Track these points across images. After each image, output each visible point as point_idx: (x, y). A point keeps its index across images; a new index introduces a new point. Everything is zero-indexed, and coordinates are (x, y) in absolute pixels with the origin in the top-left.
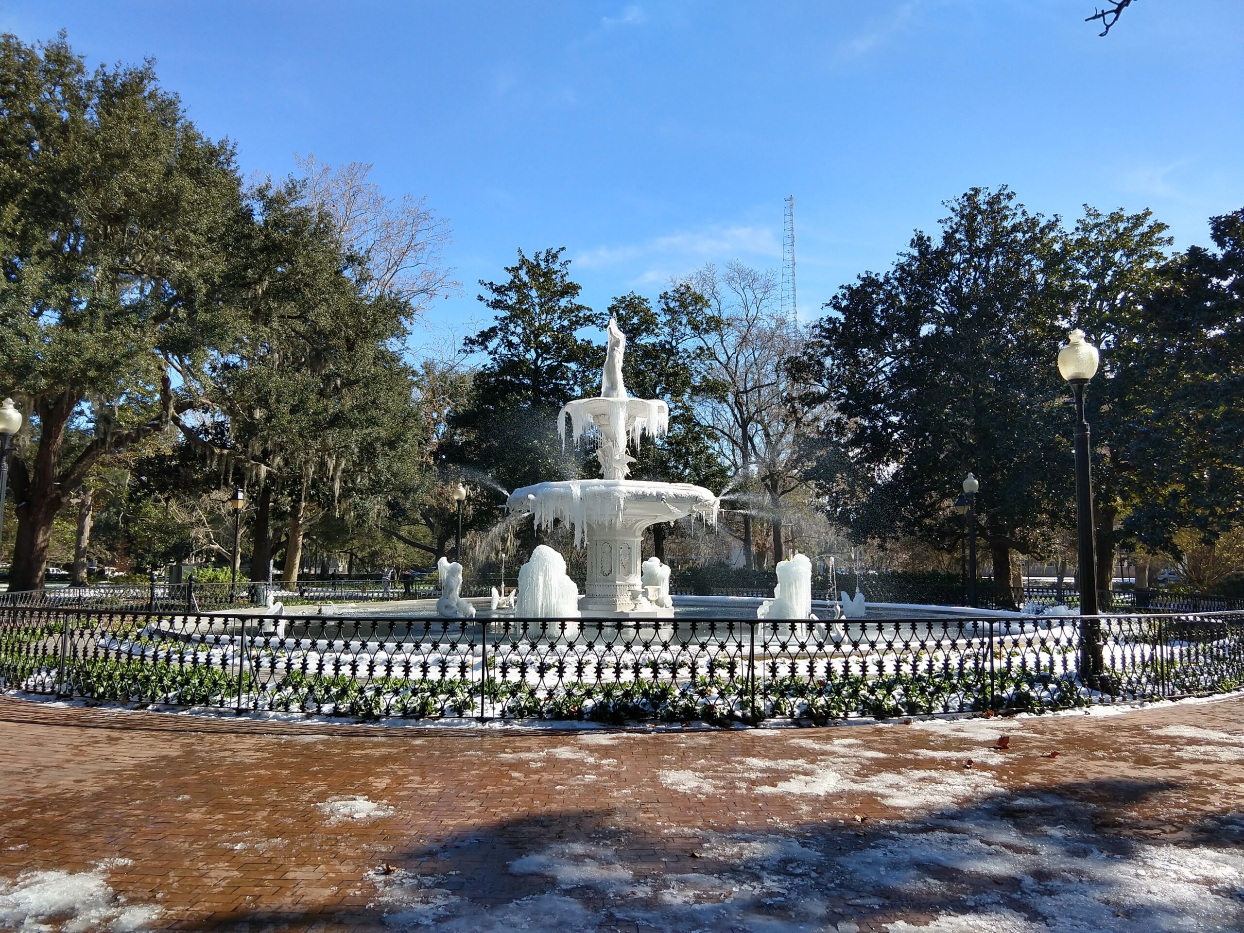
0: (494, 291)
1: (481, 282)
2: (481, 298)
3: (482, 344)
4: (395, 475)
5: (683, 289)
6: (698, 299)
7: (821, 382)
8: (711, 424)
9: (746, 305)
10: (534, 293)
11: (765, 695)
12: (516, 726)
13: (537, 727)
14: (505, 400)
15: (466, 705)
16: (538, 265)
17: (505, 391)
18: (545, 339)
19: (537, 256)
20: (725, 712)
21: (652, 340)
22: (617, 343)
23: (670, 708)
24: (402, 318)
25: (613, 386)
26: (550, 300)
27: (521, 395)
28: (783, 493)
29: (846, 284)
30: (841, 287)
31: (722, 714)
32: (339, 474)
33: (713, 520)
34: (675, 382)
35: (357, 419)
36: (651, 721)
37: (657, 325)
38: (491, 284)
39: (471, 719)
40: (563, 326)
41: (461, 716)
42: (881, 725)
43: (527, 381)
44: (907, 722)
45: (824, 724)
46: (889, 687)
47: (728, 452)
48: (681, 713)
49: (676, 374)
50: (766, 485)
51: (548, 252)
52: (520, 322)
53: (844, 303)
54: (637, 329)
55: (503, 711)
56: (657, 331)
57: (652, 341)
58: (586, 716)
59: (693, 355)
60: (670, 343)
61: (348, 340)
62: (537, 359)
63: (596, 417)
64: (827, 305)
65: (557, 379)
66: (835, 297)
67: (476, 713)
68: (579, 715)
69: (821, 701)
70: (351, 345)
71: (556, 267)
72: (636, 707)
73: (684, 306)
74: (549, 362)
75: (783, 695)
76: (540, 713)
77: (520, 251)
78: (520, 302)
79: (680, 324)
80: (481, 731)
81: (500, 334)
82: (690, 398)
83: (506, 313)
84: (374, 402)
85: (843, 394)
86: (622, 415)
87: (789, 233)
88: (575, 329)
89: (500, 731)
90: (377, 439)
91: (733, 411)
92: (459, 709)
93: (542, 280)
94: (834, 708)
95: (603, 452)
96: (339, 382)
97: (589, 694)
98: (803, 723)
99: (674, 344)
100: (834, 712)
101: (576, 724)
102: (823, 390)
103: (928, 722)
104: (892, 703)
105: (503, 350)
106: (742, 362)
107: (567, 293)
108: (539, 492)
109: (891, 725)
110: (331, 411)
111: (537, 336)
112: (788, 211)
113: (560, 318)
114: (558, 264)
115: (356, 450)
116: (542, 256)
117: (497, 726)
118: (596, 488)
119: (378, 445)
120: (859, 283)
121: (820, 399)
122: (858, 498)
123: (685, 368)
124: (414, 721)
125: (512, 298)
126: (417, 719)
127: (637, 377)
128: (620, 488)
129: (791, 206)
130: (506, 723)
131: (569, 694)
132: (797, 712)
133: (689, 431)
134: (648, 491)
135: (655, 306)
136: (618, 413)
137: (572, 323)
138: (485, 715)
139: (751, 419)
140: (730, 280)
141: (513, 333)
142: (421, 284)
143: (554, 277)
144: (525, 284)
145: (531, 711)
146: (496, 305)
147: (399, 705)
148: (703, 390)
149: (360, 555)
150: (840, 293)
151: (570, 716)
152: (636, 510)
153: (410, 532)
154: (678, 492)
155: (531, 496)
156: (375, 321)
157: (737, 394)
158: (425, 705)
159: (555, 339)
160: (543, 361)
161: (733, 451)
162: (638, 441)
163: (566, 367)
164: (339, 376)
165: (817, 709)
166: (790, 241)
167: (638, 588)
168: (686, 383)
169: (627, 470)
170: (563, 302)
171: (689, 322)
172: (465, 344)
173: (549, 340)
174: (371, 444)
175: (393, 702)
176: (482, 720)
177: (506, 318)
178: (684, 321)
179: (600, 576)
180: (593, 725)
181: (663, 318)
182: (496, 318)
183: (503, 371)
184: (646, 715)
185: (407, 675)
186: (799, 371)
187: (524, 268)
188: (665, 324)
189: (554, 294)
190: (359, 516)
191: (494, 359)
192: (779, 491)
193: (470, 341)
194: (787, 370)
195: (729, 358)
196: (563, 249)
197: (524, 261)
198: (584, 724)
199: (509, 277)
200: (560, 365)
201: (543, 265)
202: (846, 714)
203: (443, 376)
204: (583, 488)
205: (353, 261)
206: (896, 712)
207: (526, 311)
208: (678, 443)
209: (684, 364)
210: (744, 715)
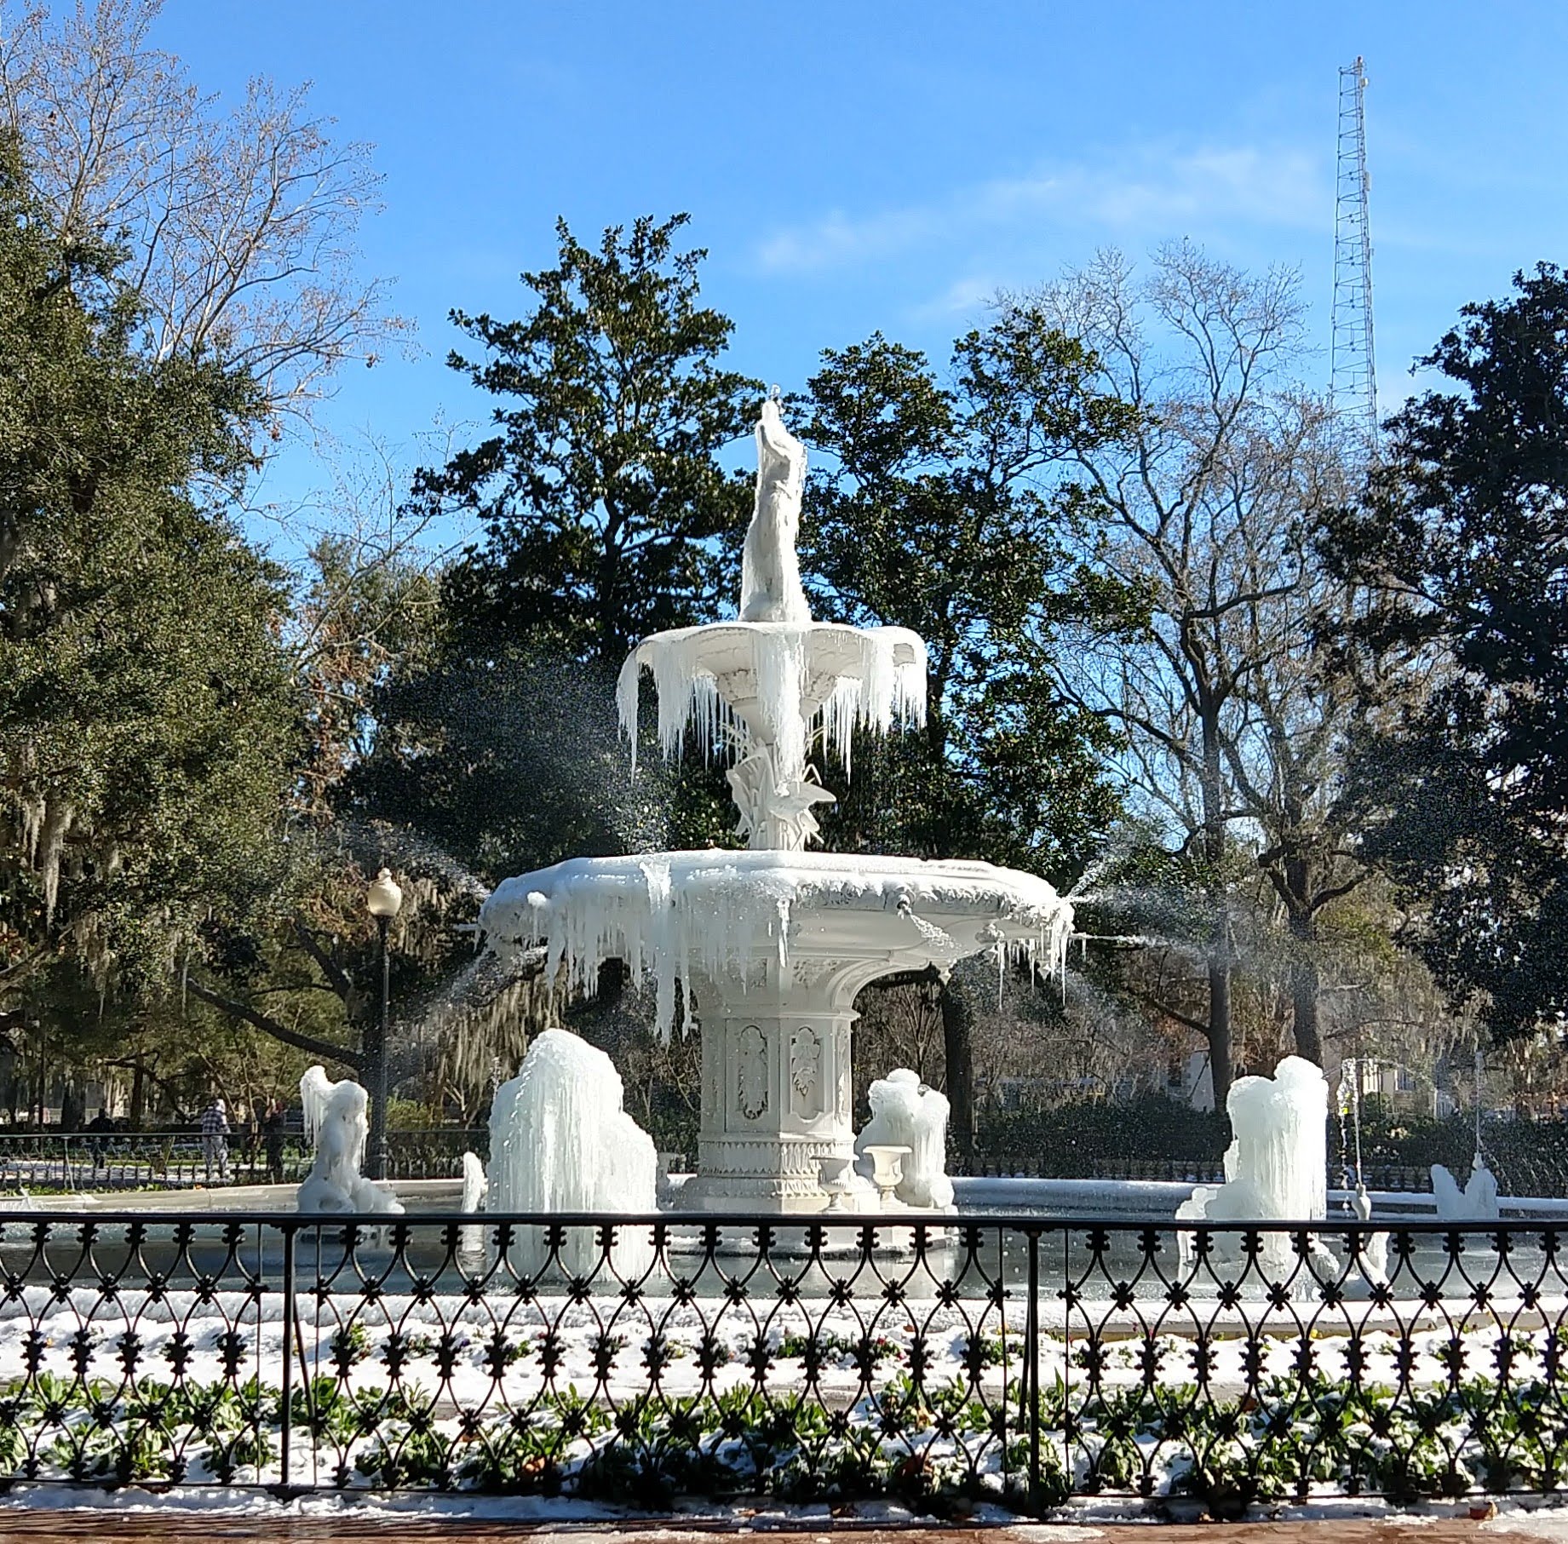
0: (492, 340)
1: (456, 317)
2: (456, 362)
3: (462, 487)
4: (208, 848)
5: (1020, 326)
6: (1064, 351)
7: (1413, 580)
8: (1118, 702)
9: (1212, 367)
10: (603, 345)
11: (1072, 1434)
12: (374, 1509)
13: (432, 1512)
14: (525, 643)
15: (244, 1452)
16: (614, 265)
17: (526, 619)
18: (636, 471)
19: (610, 240)
20: (956, 1478)
21: (936, 467)
22: (781, 469)
23: (803, 1465)
24: (232, 419)
25: (771, 591)
26: (648, 362)
27: (564, 625)
28: (1321, 899)
29: (1481, 302)
30: (1470, 310)
31: (946, 1482)
32: (57, 845)
33: (1052, 964)
34: (997, 585)
35: (93, 695)
36: (747, 1500)
37: (949, 426)
38: (484, 320)
39: (253, 1489)
40: (684, 436)
41: (226, 1481)
42: (1402, 1519)
43: (585, 591)
44: (1479, 1514)
45: (1239, 1515)
46: (1429, 1418)
47: (1166, 784)
48: (830, 1478)
49: (1000, 563)
50: (1275, 876)
51: (640, 228)
52: (564, 425)
53: (1477, 355)
54: (891, 438)
55: (341, 1470)
56: (949, 442)
57: (934, 472)
58: (566, 1486)
59: (1052, 510)
60: (985, 476)
61: (73, 480)
62: (612, 528)
63: (723, 676)
64: (1427, 361)
65: (667, 583)
66: (1450, 339)
67: (269, 1474)
68: (549, 1482)
69: (1232, 1451)
70: (82, 495)
71: (663, 269)
72: (709, 1459)
73: (1024, 368)
74: (645, 536)
75: (1119, 1430)
76: (442, 1476)
77: (563, 227)
78: (561, 369)
79: (1015, 420)
80: (279, 1520)
81: (511, 463)
82: (1042, 628)
83: (524, 403)
84: (136, 648)
85: (1479, 617)
86: (791, 673)
87: (1351, 164)
88: (719, 443)
89: (333, 1522)
90: (155, 749)
91: (1176, 666)
92: (221, 1465)
93: (624, 307)
94: (1270, 1471)
95: (745, 776)
96: (52, 595)
97: (573, 1424)
98: (1177, 1510)
99: (997, 477)
100: (1270, 1481)
101: (538, 1504)
102: (1423, 607)
103: (1543, 1513)
104: (1440, 1459)
105: (520, 506)
106: (1201, 527)
107: (693, 342)
108: (560, 885)
109: (1433, 1519)
110: (24, 673)
111: (611, 465)
112: (1349, 105)
113: (675, 412)
114: (669, 260)
115: (97, 779)
116: (625, 240)
117: (322, 1508)
118: (714, 873)
119: (157, 767)
120: (1517, 295)
121: (1413, 631)
122: (1516, 908)
123: (1027, 544)
124: (99, 1494)
125: (540, 359)
126: (110, 1488)
127: (891, 572)
128: (780, 874)
129: (1358, 92)
130: (348, 1502)
131: (520, 1422)
132: (1161, 1479)
133: (1039, 722)
134: (858, 883)
135: (944, 373)
136: (779, 666)
137: (708, 427)
138: (294, 1480)
139: (1227, 688)
140: (1165, 297)
141: (546, 458)
142: (300, 323)
143: (659, 296)
144: (579, 319)
145: (417, 1468)
146: (499, 379)
147: (64, 1452)
148: (1080, 608)
149: (161, 1073)
150: (1463, 326)
151: (524, 1485)
152: (827, 933)
153: (292, 1008)
154: (946, 885)
155: (537, 898)
156: (146, 427)
157: (1186, 621)
158: (131, 1450)
159: (661, 471)
160: (628, 535)
161: (1183, 779)
162: (845, 746)
163: (694, 551)
164: (50, 577)
165: (1217, 1474)
166: (1355, 187)
167: (845, 1151)
168: (1030, 588)
169: (811, 827)
170: (685, 368)
171: (1039, 416)
172: (416, 490)
173: (644, 473)
174: (136, 763)
175: (47, 1441)
176: (283, 1492)
177: (525, 416)
178: (1026, 414)
179: (735, 1119)
180: (585, 1508)
181: (966, 407)
182: (499, 414)
183: (519, 564)
184: (736, 1483)
185: (81, 1369)
186: (1353, 551)
187: (575, 272)
188: (970, 423)
189: (660, 344)
190: (125, 962)
191: (494, 530)
192: (1311, 894)
193: (430, 482)
194: (1320, 548)
195: (1164, 518)
196: (681, 218)
197: (573, 256)
198: (561, 1507)
199: (535, 301)
200: (678, 544)
201: (626, 264)
202: (1303, 1488)
203: (370, 579)
204: (676, 873)
205: (81, 261)
206: (1451, 1484)
207: (581, 395)
208: (1010, 758)
209: (1026, 535)
210: (1009, 1486)
